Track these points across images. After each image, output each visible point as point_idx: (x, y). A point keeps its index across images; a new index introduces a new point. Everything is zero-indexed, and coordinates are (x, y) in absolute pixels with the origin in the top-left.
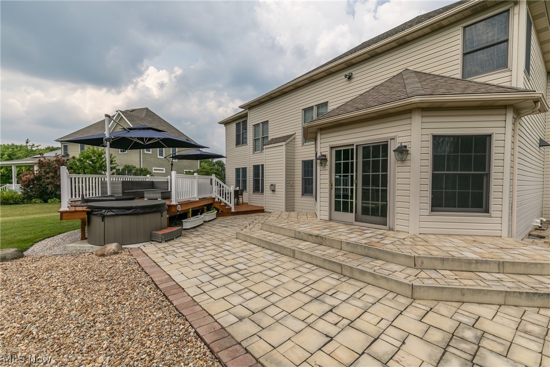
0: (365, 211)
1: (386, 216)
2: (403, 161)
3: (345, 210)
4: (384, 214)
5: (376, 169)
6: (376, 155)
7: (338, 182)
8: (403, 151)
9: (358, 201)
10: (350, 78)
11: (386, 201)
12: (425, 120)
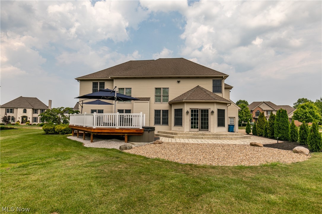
0: (202, 128)
1: (208, 129)
2: (212, 114)
3: (195, 128)
4: (208, 128)
5: (205, 116)
6: (205, 112)
7: (192, 119)
8: (213, 112)
9: (199, 125)
10: (179, 82)
11: (208, 125)
12: (217, 105)
